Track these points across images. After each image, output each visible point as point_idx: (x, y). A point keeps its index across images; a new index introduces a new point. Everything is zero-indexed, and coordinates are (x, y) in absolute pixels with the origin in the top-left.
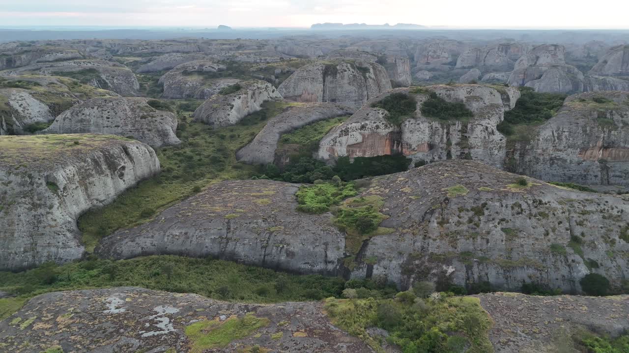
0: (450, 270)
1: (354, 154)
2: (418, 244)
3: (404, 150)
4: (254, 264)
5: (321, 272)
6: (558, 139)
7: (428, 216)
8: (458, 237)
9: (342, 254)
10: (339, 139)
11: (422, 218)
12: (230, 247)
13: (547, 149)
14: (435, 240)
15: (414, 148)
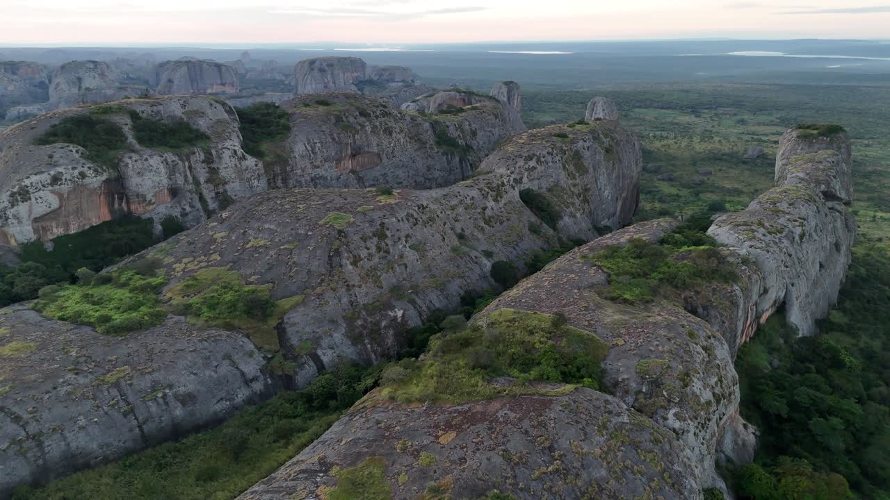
0: (400, 313)
1: (49, 233)
2: (345, 300)
3: (133, 207)
4: (129, 453)
5: (249, 401)
6: (313, 153)
7: (336, 259)
8: (379, 274)
9: (261, 359)
10: (12, 210)
11: (329, 267)
12: (54, 448)
13: (305, 167)
14: (360, 287)
15: (151, 200)
